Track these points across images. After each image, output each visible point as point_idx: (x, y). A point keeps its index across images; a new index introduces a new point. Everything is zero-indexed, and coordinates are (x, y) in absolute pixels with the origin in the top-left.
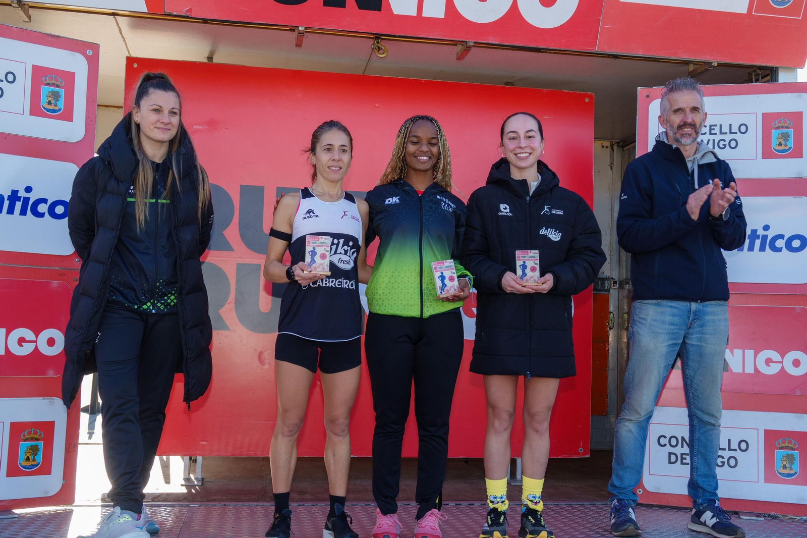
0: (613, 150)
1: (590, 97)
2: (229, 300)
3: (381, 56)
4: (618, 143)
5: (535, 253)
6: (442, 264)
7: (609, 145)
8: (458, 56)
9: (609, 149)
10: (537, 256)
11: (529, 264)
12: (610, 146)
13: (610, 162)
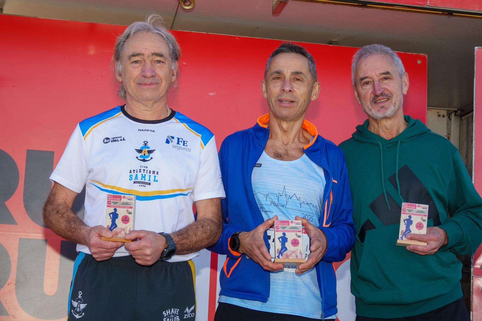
0: (450, 120)
1: (423, 59)
2: (9, 281)
3: (187, 8)
4: (456, 112)
7: (445, 114)
8: (274, 9)
9: (446, 118)
12: (447, 115)
13: (447, 132)
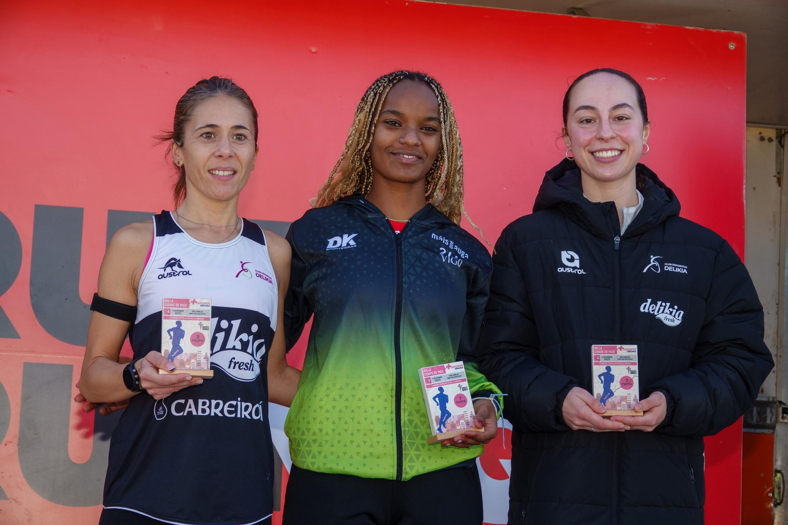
0: (783, 146)
1: (739, 40)
2: (7, 438)
5: (630, 351)
6: (442, 371)
7: (773, 136)
9: (774, 144)
10: (635, 355)
11: (619, 372)
12: (777, 137)
13: (776, 169)
